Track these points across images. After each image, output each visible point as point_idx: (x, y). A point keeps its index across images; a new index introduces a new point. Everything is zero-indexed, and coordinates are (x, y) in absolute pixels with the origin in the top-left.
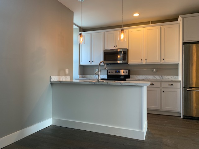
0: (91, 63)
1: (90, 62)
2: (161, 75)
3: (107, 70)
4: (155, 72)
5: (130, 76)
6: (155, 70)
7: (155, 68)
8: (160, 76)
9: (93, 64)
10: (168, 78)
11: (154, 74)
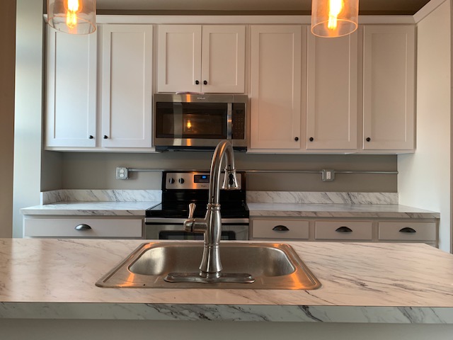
0: (97, 144)
1: (91, 137)
2: (348, 192)
3: (164, 174)
4: (328, 181)
5: (248, 193)
6: (329, 175)
7: (328, 169)
8: (344, 194)
9: (105, 146)
10: (368, 200)
11: (325, 187)
